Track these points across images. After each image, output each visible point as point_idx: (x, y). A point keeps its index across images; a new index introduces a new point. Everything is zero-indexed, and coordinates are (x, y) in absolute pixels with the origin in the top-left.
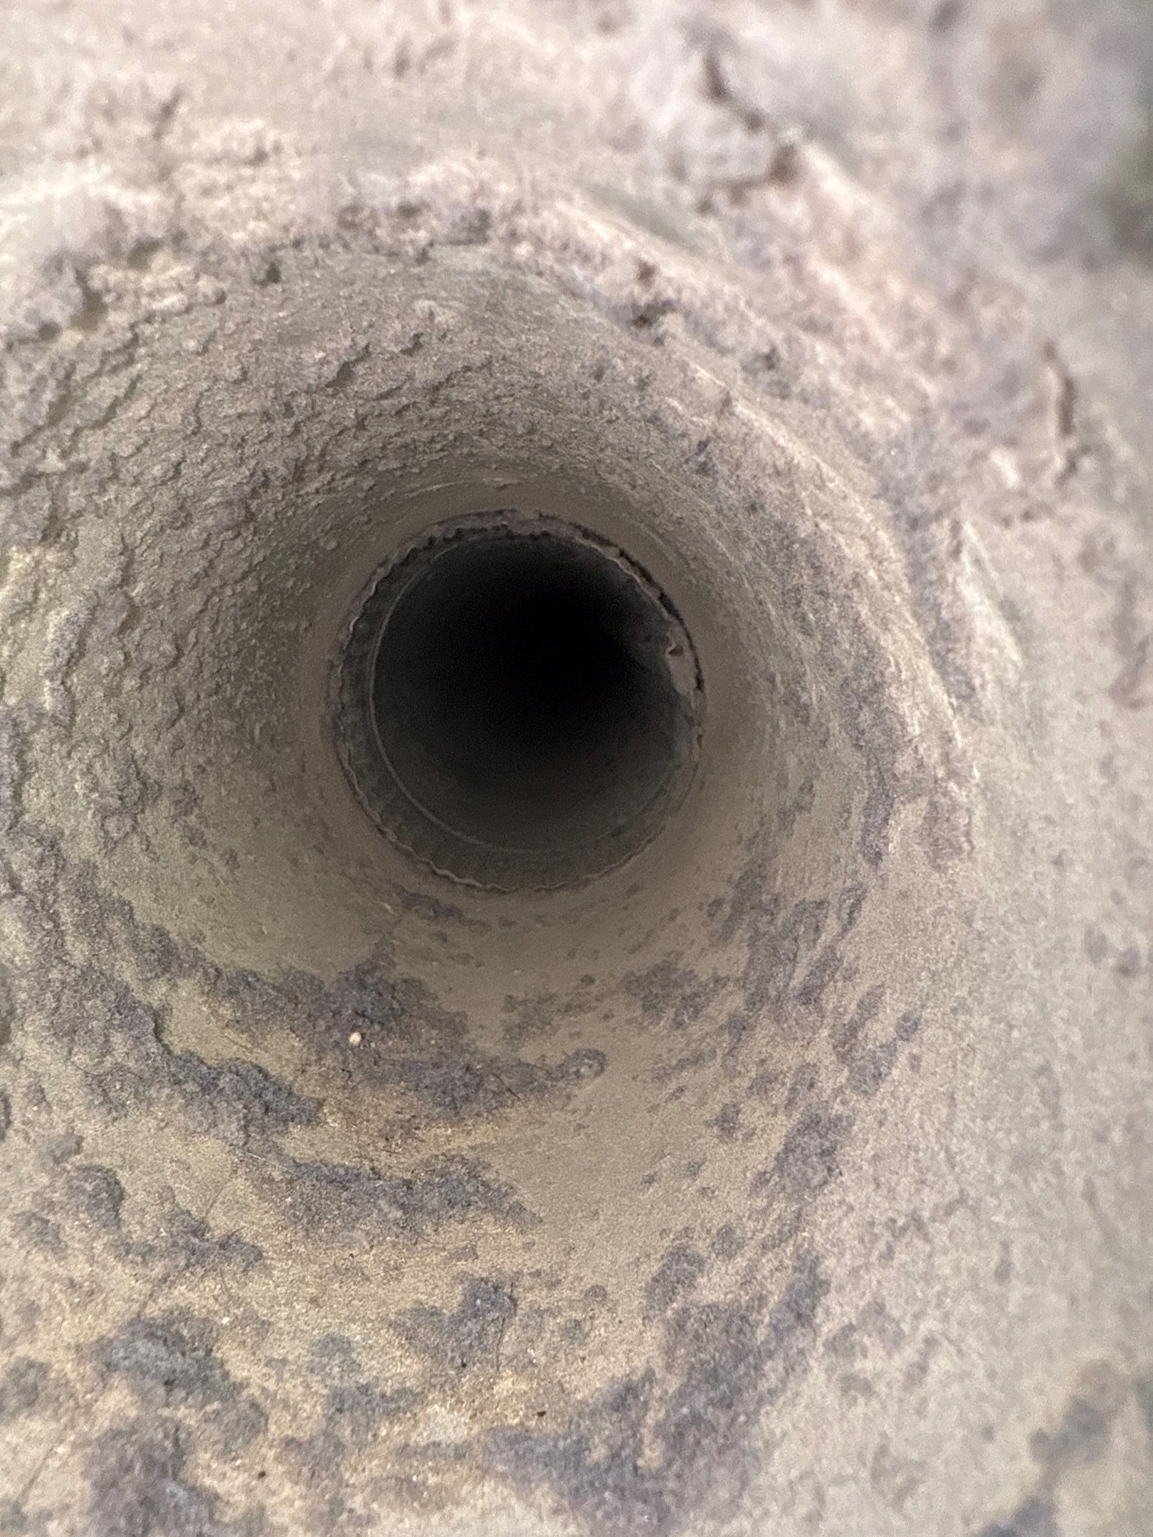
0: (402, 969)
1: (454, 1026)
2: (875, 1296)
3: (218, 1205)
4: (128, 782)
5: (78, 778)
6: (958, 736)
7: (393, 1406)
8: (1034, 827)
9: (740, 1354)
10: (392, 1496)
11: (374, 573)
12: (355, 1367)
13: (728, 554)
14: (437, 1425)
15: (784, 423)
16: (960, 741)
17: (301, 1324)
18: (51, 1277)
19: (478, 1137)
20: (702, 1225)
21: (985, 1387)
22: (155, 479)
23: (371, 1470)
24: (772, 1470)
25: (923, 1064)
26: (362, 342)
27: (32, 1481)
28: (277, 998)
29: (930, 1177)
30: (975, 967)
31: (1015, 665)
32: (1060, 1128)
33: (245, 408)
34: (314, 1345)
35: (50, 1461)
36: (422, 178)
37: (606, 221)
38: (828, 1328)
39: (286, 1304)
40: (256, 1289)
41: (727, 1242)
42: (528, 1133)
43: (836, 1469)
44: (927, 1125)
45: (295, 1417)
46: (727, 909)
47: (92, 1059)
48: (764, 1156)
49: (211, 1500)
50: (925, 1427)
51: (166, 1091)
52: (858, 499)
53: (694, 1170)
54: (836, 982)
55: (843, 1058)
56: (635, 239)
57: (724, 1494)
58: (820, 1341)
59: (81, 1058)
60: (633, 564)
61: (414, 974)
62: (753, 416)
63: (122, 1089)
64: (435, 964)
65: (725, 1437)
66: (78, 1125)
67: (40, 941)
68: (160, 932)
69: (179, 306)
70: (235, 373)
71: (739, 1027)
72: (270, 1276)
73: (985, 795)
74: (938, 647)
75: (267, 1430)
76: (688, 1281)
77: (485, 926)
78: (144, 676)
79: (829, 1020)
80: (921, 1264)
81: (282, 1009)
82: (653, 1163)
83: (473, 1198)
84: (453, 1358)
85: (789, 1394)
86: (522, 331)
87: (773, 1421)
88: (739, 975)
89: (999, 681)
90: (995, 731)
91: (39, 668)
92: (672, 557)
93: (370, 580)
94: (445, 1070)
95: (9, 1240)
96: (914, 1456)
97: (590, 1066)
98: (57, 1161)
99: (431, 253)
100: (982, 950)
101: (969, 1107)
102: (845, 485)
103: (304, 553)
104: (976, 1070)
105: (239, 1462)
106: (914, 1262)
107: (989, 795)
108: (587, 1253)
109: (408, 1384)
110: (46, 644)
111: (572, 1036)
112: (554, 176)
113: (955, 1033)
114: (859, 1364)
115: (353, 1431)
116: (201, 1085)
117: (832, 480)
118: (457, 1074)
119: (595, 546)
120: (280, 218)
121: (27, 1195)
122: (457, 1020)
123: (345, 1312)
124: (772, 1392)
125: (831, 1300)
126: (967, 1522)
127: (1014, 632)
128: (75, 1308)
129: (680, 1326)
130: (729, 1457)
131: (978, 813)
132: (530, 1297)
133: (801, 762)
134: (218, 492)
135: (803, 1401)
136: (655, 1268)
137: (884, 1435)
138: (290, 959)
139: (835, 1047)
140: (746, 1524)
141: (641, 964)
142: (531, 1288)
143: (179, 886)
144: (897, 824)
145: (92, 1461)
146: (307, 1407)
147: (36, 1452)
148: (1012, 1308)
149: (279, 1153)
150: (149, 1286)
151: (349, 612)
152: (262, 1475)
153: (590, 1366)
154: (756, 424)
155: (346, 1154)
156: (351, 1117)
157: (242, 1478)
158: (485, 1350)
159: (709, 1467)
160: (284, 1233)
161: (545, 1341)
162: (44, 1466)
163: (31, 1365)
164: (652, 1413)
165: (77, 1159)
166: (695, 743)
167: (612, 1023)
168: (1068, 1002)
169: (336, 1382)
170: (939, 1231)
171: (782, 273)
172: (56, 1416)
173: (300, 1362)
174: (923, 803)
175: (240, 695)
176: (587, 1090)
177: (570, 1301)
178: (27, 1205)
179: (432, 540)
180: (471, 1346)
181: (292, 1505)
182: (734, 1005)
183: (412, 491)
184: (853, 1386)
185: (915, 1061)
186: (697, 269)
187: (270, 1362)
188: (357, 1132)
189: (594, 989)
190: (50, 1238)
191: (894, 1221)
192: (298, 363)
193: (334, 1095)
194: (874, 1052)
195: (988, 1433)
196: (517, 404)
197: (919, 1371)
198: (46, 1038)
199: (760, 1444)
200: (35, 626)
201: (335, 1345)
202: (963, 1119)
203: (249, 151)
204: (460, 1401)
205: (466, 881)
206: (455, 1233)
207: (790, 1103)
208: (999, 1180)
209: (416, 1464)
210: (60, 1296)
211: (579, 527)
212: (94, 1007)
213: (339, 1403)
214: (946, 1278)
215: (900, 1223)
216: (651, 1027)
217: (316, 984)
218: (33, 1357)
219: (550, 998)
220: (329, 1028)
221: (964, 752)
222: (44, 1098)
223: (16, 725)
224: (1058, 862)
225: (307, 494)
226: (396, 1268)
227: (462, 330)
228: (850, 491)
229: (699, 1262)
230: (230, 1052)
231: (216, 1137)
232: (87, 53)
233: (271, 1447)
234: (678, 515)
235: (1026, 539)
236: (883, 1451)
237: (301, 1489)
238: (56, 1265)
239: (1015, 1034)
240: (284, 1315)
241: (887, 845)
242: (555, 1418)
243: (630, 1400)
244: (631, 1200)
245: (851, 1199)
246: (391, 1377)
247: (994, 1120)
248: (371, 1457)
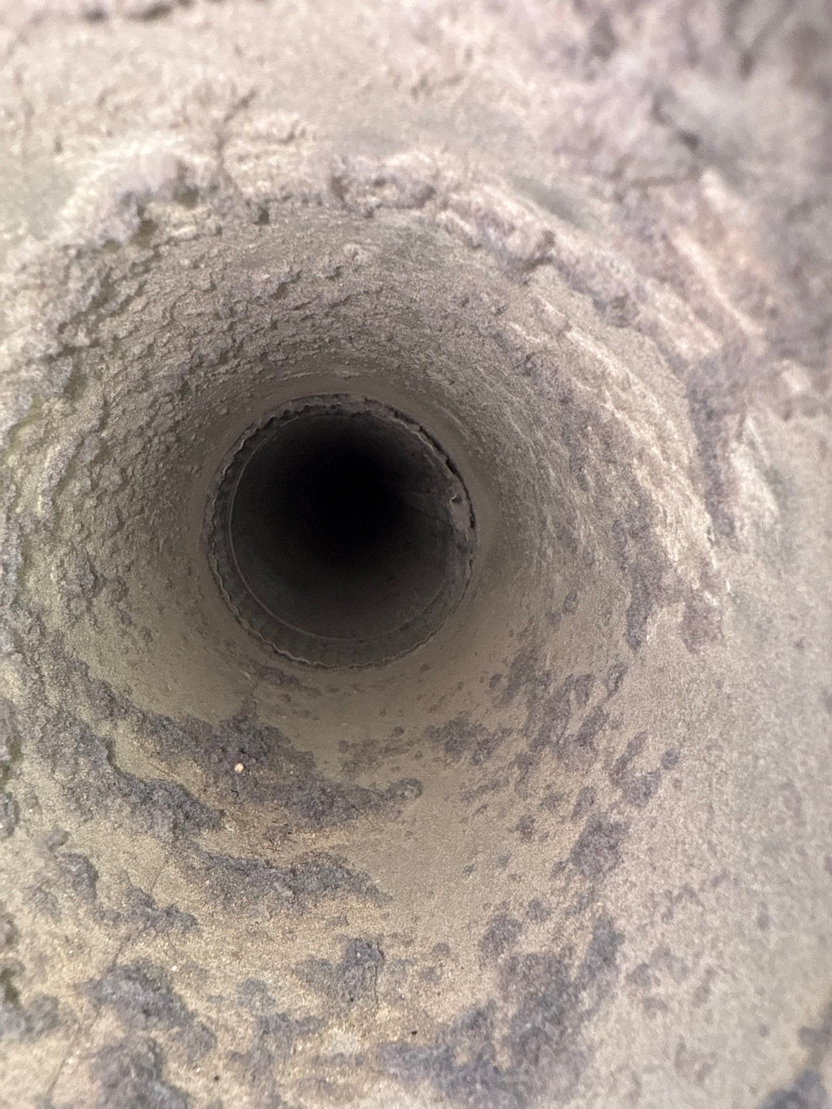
0: (263, 720)
1: (306, 761)
2: (661, 943)
3: (158, 885)
4: (85, 575)
5: (53, 569)
6: (714, 561)
7: (306, 1029)
8: (777, 622)
9: (562, 987)
10: (314, 1092)
11: (243, 434)
12: (271, 1002)
13: (520, 433)
14: (338, 1042)
15: (606, 345)
16: (715, 564)
17: (228, 971)
18: (53, 935)
19: (335, 840)
20: (515, 900)
21: (756, 1000)
22: (134, 355)
23: (294, 1075)
24: (596, 1065)
25: (684, 784)
26: (296, 269)
27: (54, 1083)
28: (183, 737)
29: (696, 861)
30: (724, 718)
31: (772, 513)
32: (803, 824)
33: (203, 309)
34: (238, 986)
35: (64, 1069)
36: (395, 162)
37: (518, 202)
38: (626, 967)
39: (215, 958)
40: (192, 946)
41: (538, 911)
42: (371, 837)
43: (645, 1062)
44: (691, 826)
45: (234, 1038)
46: (504, 682)
47: (66, 776)
48: (558, 851)
49: (183, 1097)
50: (712, 1030)
51: (119, 801)
52: (655, 399)
53: (504, 861)
54: (604, 731)
55: (616, 783)
56: (536, 215)
57: (564, 1082)
58: (622, 976)
59: (58, 775)
60: (429, 437)
61: (272, 723)
62: (581, 339)
63: (87, 799)
64: (284, 717)
65: (557, 1043)
66: (60, 824)
67: (31, 687)
68: (105, 686)
69: (190, 235)
70: (206, 285)
71: (526, 763)
72: (201, 937)
73: (734, 601)
74: (712, 500)
75: (216, 1047)
76: (511, 938)
77: (317, 692)
78: (100, 499)
79: (602, 757)
80: (695, 920)
81: (186, 745)
82: (470, 858)
83: (340, 883)
84: (344, 994)
85: (602, 1013)
86: (414, 270)
87: (592, 1032)
88: (520, 727)
89: (756, 524)
90: (747, 558)
91: (37, 487)
92: (466, 433)
93: (240, 439)
94: (307, 792)
95: (21, 906)
96: (706, 1050)
97: (412, 791)
98: (51, 849)
99: (377, 213)
100: (731, 706)
101: (724, 814)
102: (646, 388)
103: (205, 416)
104: (729, 788)
105: (198, 1070)
106: (690, 919)
107: (738, 602)
108: (428, 921)
109: (312, 1014)
110: (43, 469)
111: (393, 770)
112: (492, 169)
113: (709, 764)
114: (654, 990)
115: (277, 1047)
116: (140, 798)
117: (635, 384)
118: (316, 794)
119: (402, 423)
120: (281, 181)
121: (30, 874)
122: (307, 757)
123: (258, 963)
124: (589, 1013)
125: (626, 947)
126: (754, 1091)
127: (774, 492)
128: (70, 957)
129: (513, 969)
130: (564, 1057)
131: (727, 614)
132: (392, 951)
133: (565, 580)
134: (166, 368)
135: (613, 1018)
136: (483, 931)
137: (681, 1037)
138: (188, 710)
139: (611, 775)
140: (581, 1102)
141: (439, 720)
142: (392, 946)
143: (113, 652)
144: (654, 621)
145: (95, 1069)
146: (240, 1030)
147: (54, 1062)
148: (772, 947)
149: (197, 849)
150: (119, 943)
151: (223, 461)
152: (217, 1079)
153: (445, 999)
154: (582, 344)
155: (243, 850)
156: (243, 824)
157: (202, 1082)
158: (365, 989)
159: (550, 1064)
160: (207, 906)
161: (408, 982)
162: (60, 1073)
163: (46, 998)
164: (497, 1031)
165: (63, 849)
166: (468, 566)
167: (422, 760)
168: (806, 740)
169: (260, 1013)
170: (709, 898)
171: (660, 245)
172: (67, 1037)
173: (231, 998)
174: (681, 606)
175: (153, 517)
176: (410, 808)
177: (423, 955)
178: (31, 881)
179: (286, 412)
180: (355, 986)
181: (241, 1100)
182: (520, 748)
183: (285, 376)
184: (650, 1005)
185: (677, 784)
186: (576, 237)
187: (210, 998)
188: (248, 835)
189: (405, 737)
190: (49, 906)
191: (671, 892)
192: (249, 280)
193: (230, 810)
194: (646, 777)
195: (764, 1031)
196: (387, 320)
197: (702, 994)
198: (36, 759)
199: (584, 1048)
200: (40, 456)
201: (253, 987)
202: (720, 821)
203: (285, 135)
204: (352, 1025)
205: (298, 659)
206: (330, 907)
207: (576, 814)
208: (753, 861)
209: (327, 1069)
210: (59, 949)
211: (392, 409)
212: (65, 737)
213: (265, 1027)
214: (717, 929)
215: (676, 892)
216: (453, 764)
217: (208, 728)
218: (45, 993)
219: (372, 743)
220: (220, 761)
221: (719, 572)
222: (37, 803)
223: (21, 529)
224: (799, 646)
225: (219, 373)
226: (291, 932)
227: (370, 266)
228: (649, 394)
229: (519, 926)
230: (156, 774)
231: (153, 836)
232: (205, 61)
233: (220, 1059)
234: (485, 404)
235: (798, 429)
236: (682, 1047)
237: (245, 1088)
238: (54, 926)
239: (762, 762)
240: (215, 965)
241: (645, 636)
242: (425, 1035)
243: (481, 1020)
244: (457, 884)
245: (633, 878)
246: (299, 1009)
247: (746, 821)
248: (293, 1065)
